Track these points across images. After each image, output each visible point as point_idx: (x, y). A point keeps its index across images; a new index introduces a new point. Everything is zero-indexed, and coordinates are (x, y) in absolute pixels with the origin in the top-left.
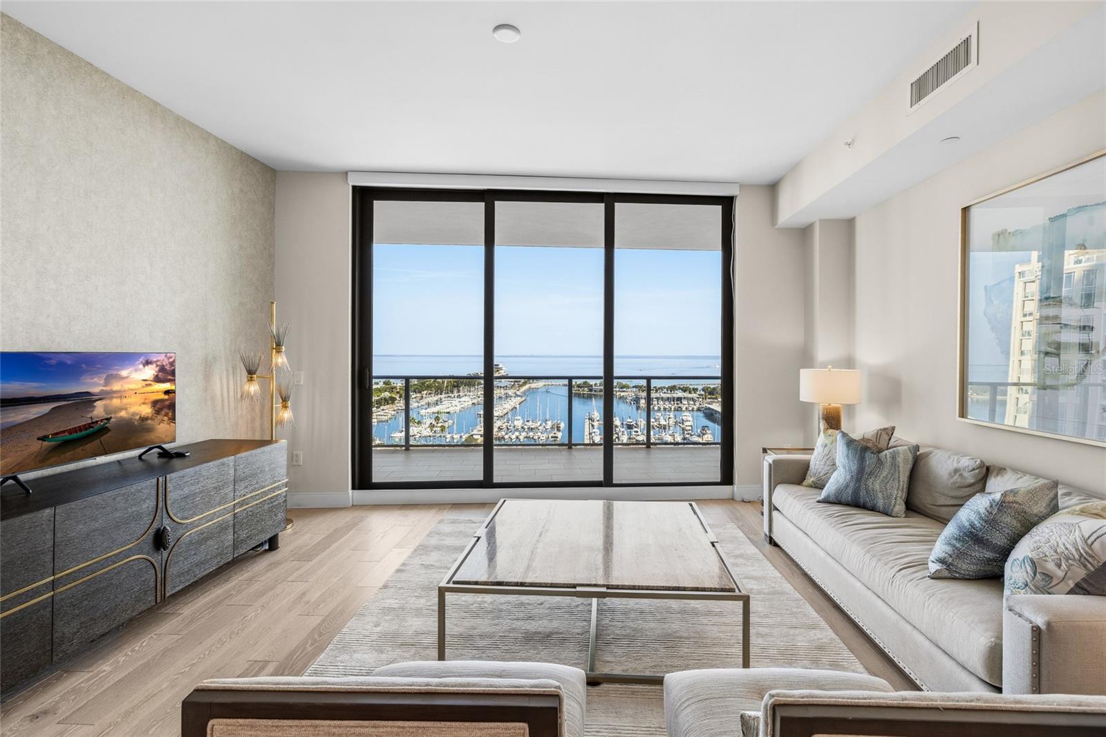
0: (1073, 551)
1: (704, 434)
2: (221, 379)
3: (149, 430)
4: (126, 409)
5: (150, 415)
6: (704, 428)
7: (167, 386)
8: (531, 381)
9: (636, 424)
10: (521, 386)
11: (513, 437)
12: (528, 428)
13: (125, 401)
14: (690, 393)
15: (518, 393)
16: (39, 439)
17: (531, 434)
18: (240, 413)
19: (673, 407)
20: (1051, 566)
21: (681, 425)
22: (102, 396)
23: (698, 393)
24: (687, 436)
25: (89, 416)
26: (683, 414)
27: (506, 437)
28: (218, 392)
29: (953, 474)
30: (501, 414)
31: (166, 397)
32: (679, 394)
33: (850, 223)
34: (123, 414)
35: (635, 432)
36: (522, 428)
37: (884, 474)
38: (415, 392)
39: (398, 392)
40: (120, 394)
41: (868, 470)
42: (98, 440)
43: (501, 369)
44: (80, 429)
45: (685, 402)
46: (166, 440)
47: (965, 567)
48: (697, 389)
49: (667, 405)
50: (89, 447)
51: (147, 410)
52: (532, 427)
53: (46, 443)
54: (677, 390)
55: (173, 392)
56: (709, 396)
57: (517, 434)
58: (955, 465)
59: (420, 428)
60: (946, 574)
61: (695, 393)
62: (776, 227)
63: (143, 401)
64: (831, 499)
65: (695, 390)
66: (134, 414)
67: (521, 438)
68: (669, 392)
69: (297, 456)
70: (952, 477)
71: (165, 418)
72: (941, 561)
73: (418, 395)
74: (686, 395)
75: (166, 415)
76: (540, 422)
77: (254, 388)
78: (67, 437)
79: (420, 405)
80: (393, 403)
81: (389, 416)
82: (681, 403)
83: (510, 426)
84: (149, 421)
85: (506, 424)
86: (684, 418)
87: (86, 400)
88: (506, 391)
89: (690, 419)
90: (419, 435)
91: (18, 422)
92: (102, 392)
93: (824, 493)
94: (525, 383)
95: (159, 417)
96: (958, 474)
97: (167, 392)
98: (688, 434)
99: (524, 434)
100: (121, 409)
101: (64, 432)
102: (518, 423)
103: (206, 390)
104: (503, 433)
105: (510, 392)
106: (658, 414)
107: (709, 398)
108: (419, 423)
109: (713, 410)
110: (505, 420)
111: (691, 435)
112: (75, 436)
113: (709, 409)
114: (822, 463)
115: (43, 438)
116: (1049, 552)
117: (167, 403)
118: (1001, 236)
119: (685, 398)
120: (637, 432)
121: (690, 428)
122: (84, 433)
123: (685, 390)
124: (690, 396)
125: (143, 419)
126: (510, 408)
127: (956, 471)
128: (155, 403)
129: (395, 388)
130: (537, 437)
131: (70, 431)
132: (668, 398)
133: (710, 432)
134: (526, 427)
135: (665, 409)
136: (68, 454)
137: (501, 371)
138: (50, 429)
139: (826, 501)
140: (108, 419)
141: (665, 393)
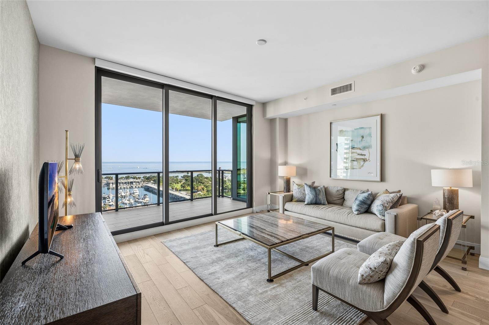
0: (390, 200)
1: (145, 198)
6: (145, 195)
9: (108, 197)
14: (137, 179)
19: (128, 187)
20: (386, 205)
21: (133, 195)
23: (141, 179)
24: (137, 200)
26: (134, 190)
32: (132, 180)
33: (286, 120)
35: (107, 200)
41: (318, 193)
45: (134, 184)
47: (362, 210)
48: (140, 178)
49: (125, 186)
54: (130, 178)
56: (147, 180)
58: (337, 189)
60: (359, 213)
61: (139, 179)
62: (265, 118)
64: (309, 203)
65: (139, 178)
68: (126, 179)
72: (357, 210)
74: (135, 180)
82: (133, 184)
86: (135, 191)
89: (138, 191)
93: (306, 203)
98: (137, 199)
106: (121, 190)
107: (146, 181)
109: (148, 186)
111: (139, 199)
113: (147, 186)
114: (299, 194)
116: (385, 202)
118: (341, 132)
119: (134, 182)
120: (109, 200)
121: (138, 196)
123: (134, 178)
124: (137, 180)
127: (338, 191)
132: (125, 182)
133: (148, 196)
135: (124, 188)
139: (308, 204)
141: (123, 180)
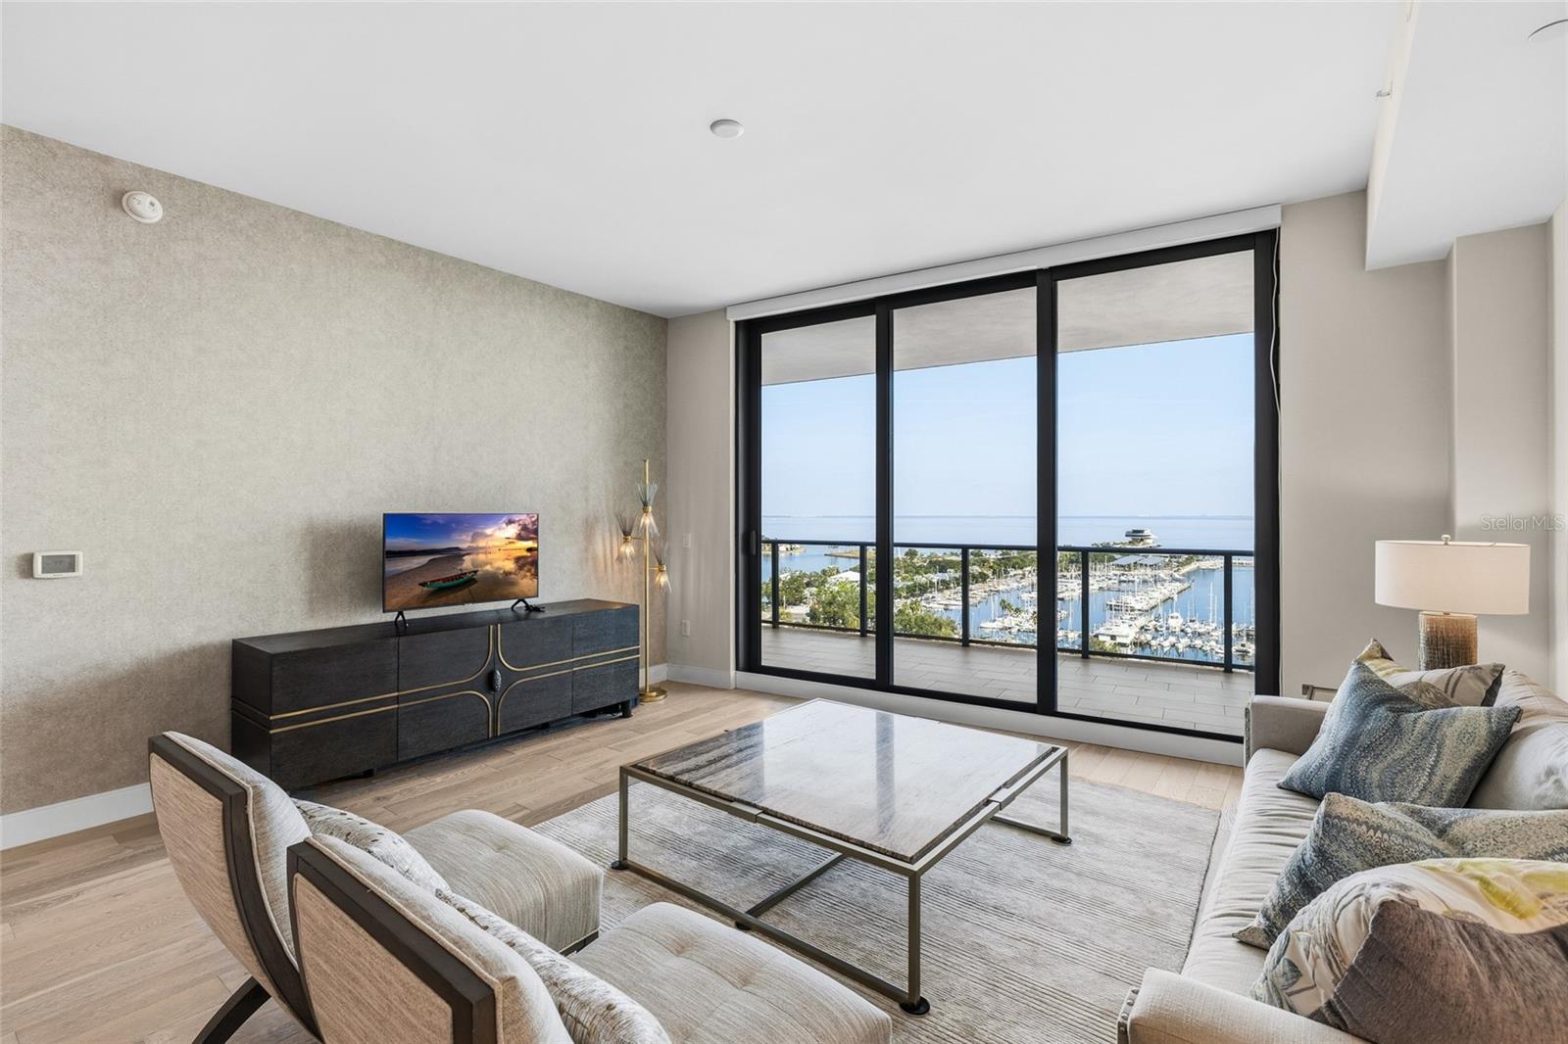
2: (604, 540)
3: (513, 584)
4: (491, 564)
5: (513, 571)
7: (530, 544)
8: (1201, 557)
10: (1182, 564)
11: (1166, 644)
12: (1194, 633)
13: (489, 556)
15: (1176, 575)
16: (420, 584)
17: (1198, 642)
18: (625, 574)
22: (470, 551)
25: (459, 568)
27: (1153, 643)
28: (600, 553)
29: (1543, 777)
30: (1146, 608)
31: (529, 554)
33: (1542, 232)
34: (488, 568)
36: (1182, 631)
37: (1399, 753)
38: (1014, 567)
39: (991, 567)
40: (486, 551)
42: (466, 590)
43: (1148, 537)
44: (452, 579)
46: (530, 594)
50: (460, 594)
51: (510, 566)
52: (1200, 631)
53: (425, 588)
55: (536, 549)
57: (1172, 639)
59: (1020, 619)
63: (506, 557)
64: (1294, 784)
66: (499, 568)
67: (1180, 646)
69: (685, 624)
70: (1540, 783)
71: (528, 574)
73: (1020, 572)
75: (529, 571)
76: (1214, 625)
77: (629, 550)
78: (442, 584)
79: (1020, 585)
80: (984, 581)
81: (979, 599)
83: (1161, 627)
84: (512, 576)
85: (1154, 623)
87: (456, 554)
88: (1154, 572)
90: (1018, 628)
91: (405, 569)
92: (470, 548)
94: (1188, 562)
95: (522, 573)
96: (1553, 778)
97: (529, 550)
99: (1185, 641)
100: (487, 564)
101: (439, 580)
102: (1176, 623)
103: (586, 550)
104: (1149, 637)
105: (1162, 574)
108: (1018, 610)
110: (1153, 617)
112: (447, 584)
115: (423, 584)
117: (530, 560)
122: (455, 582)
125: (507, 574)
126: (1162, 597)
128: (518, 559)
129: (987, 561)
130: (1208, 648)
131: (444, 580)
134: (1189, 630)
136: (443, 599)
137: (1148, 541)
138: (429, 577)
140: (475, 572)
